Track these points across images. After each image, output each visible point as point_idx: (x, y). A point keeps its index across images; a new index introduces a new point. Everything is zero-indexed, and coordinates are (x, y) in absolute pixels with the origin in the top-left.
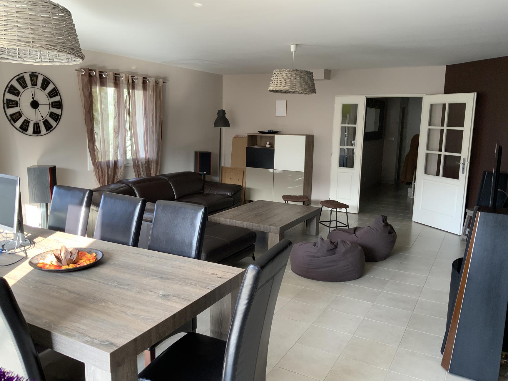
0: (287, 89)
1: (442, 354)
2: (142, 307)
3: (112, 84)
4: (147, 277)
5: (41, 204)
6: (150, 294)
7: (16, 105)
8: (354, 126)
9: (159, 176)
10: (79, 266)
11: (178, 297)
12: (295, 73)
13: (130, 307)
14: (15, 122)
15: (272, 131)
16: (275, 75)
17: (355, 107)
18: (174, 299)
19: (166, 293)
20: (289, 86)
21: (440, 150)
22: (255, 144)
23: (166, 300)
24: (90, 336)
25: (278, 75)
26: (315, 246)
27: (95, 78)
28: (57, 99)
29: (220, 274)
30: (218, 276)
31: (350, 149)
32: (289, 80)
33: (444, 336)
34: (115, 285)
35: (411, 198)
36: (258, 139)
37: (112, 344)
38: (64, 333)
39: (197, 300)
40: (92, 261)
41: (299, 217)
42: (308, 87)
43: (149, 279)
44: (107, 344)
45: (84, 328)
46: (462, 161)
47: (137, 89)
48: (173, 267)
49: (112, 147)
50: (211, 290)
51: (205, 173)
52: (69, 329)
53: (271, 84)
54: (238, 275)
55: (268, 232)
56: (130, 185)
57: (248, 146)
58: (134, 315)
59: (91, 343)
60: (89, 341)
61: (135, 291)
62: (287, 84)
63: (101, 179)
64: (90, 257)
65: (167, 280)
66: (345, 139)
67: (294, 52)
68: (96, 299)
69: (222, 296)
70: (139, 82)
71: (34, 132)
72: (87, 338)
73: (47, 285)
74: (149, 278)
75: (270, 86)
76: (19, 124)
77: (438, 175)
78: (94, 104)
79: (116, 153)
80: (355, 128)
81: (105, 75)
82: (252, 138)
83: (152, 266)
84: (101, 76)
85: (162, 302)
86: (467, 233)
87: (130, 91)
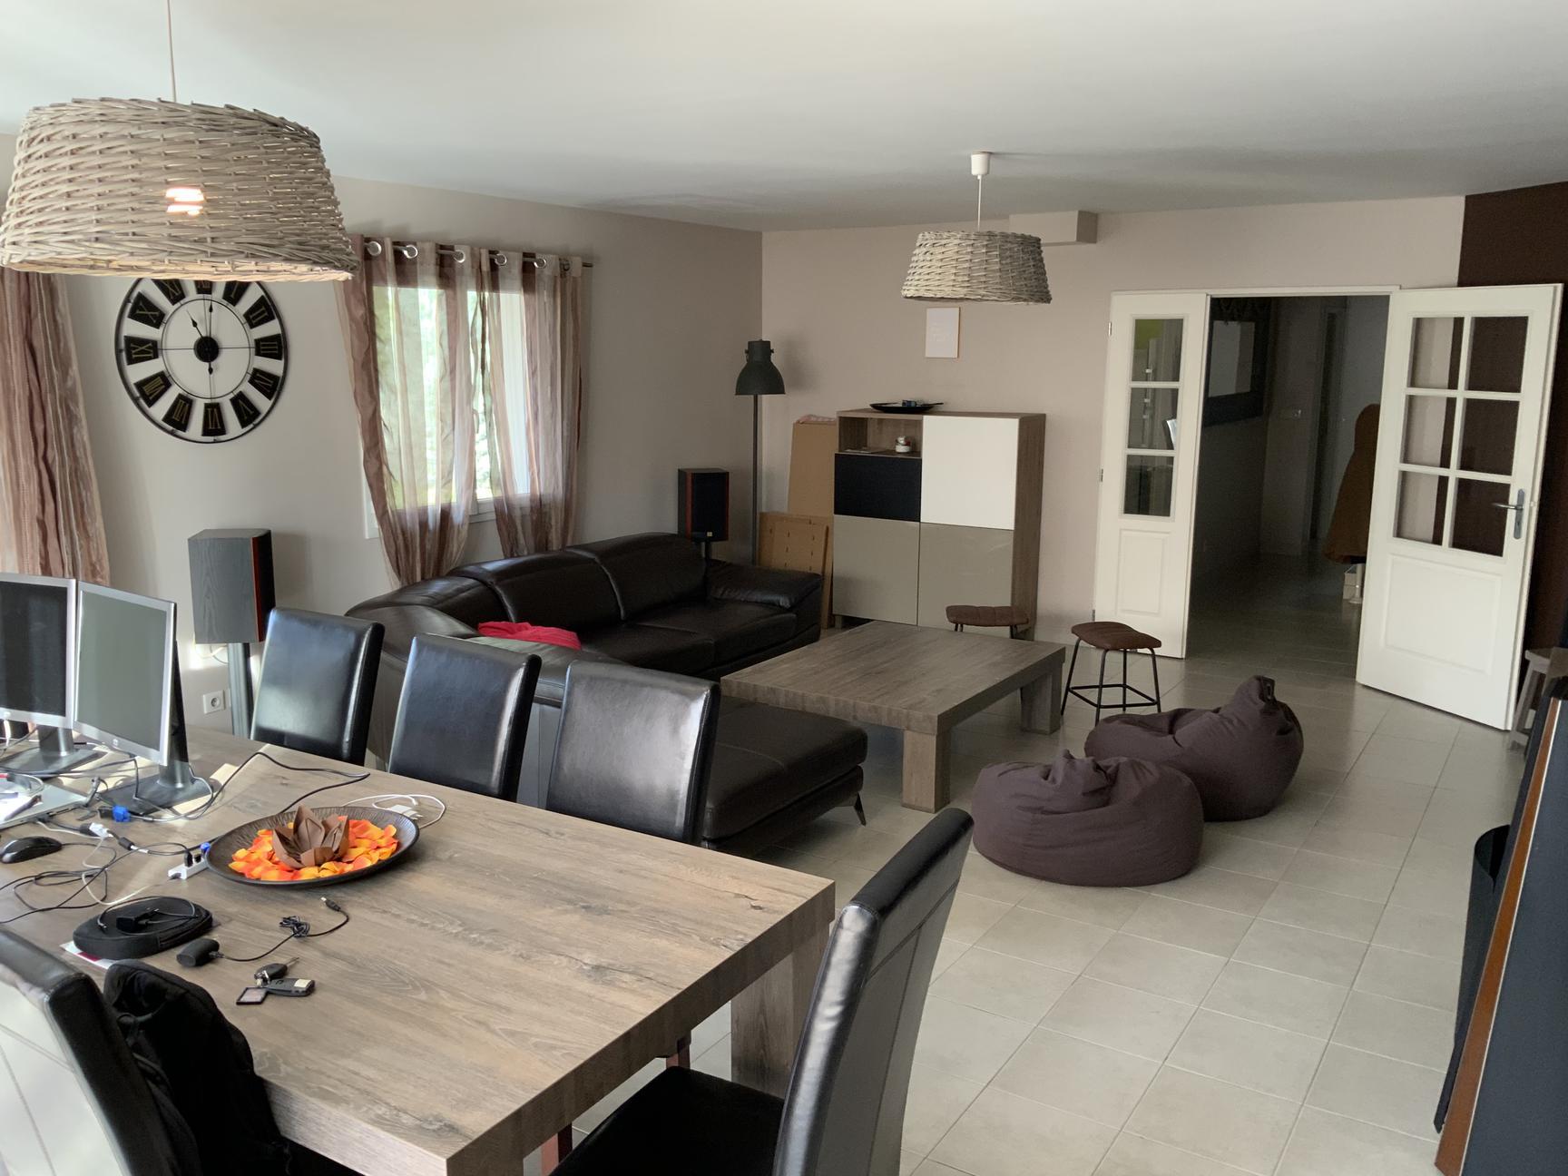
0: (961, 293)
1: (1439, 1130)
2: (535, 1008)
3: (433, 279)
4: (547, 905)
5: (230, 645)
6: (556, 963)
7: (151, 355)
8: (1172, 385)
9: (573, 551)
10: (349, 868)
11: (636, 972)
12: (985, 243)
13: (500, 1007)
14: (150, 404)
15: (913, 405)
16: (925, 250)
17: (1176, 326)
18: (626, 982)
19: (604, 961)
20: (966, 284)
21: (1445, 463)
22: (861, 442)
23: (604, 983)
24: (388, 1101)
25: (932, 250)
26: (1046, 778)
27: (381, 263)
28: (270, 329)
29: (760, 895)
30: (754, 903)
31: (1159, 457)
32: (967, 265)
33: (1447, 1067)
34: (454, 931)
35: (1355, 602)
36: (872, 430)
37: (452, 1129)
38: (316, 1090)
39: (692, 983)
40: (386, 853)
41: (999, 678)
42: (1026, 285)
43: (552, 911)
44: (439, 1129)
45: (372, 1077)
46: (1513, 499)
47: (506, 290)
48: (621, 872)
49: (435, 470)
50: (733, 953)
51: (710, 534)
52: (329, 1077)
53: (910, 278)
54: (813, 900)
55: (903, 727)
56: (489, 581)
57: (840, 451)
58: (512, 1034)
59: (392, 1126)
60: (387, 1117)
61: (513, 953)
62: (960, 279)
63: (402, 564)
64: (382, 838)
65: (606, 917)
66: (1145, 417)
67: (983, 176)
68: (402, 977)
69: (765, 966)
70: (512, 267)
71: (206, 432)
72: (381, 1110)
73: (261, 931)
74: (551, 908)
75: (909, 283)
76: (161, 408)
77: (1437, 540)
78: (381, 341)
79: (446, 480)
80: (1175, 392)
81: (411, 252)
82: (852, 427)
83: (559, 865)
84: (398, 255)
85: (592, 992)
86: (1528, 725)
87: (484, 298)
